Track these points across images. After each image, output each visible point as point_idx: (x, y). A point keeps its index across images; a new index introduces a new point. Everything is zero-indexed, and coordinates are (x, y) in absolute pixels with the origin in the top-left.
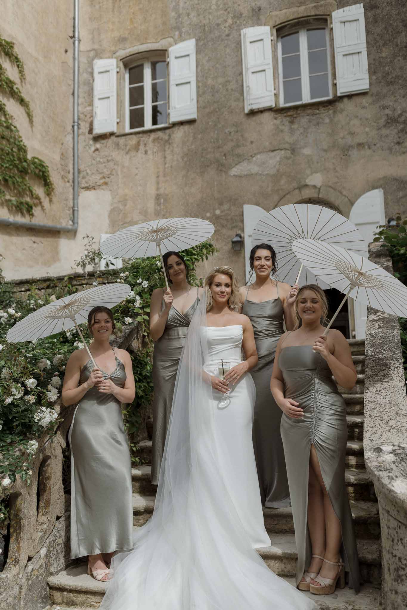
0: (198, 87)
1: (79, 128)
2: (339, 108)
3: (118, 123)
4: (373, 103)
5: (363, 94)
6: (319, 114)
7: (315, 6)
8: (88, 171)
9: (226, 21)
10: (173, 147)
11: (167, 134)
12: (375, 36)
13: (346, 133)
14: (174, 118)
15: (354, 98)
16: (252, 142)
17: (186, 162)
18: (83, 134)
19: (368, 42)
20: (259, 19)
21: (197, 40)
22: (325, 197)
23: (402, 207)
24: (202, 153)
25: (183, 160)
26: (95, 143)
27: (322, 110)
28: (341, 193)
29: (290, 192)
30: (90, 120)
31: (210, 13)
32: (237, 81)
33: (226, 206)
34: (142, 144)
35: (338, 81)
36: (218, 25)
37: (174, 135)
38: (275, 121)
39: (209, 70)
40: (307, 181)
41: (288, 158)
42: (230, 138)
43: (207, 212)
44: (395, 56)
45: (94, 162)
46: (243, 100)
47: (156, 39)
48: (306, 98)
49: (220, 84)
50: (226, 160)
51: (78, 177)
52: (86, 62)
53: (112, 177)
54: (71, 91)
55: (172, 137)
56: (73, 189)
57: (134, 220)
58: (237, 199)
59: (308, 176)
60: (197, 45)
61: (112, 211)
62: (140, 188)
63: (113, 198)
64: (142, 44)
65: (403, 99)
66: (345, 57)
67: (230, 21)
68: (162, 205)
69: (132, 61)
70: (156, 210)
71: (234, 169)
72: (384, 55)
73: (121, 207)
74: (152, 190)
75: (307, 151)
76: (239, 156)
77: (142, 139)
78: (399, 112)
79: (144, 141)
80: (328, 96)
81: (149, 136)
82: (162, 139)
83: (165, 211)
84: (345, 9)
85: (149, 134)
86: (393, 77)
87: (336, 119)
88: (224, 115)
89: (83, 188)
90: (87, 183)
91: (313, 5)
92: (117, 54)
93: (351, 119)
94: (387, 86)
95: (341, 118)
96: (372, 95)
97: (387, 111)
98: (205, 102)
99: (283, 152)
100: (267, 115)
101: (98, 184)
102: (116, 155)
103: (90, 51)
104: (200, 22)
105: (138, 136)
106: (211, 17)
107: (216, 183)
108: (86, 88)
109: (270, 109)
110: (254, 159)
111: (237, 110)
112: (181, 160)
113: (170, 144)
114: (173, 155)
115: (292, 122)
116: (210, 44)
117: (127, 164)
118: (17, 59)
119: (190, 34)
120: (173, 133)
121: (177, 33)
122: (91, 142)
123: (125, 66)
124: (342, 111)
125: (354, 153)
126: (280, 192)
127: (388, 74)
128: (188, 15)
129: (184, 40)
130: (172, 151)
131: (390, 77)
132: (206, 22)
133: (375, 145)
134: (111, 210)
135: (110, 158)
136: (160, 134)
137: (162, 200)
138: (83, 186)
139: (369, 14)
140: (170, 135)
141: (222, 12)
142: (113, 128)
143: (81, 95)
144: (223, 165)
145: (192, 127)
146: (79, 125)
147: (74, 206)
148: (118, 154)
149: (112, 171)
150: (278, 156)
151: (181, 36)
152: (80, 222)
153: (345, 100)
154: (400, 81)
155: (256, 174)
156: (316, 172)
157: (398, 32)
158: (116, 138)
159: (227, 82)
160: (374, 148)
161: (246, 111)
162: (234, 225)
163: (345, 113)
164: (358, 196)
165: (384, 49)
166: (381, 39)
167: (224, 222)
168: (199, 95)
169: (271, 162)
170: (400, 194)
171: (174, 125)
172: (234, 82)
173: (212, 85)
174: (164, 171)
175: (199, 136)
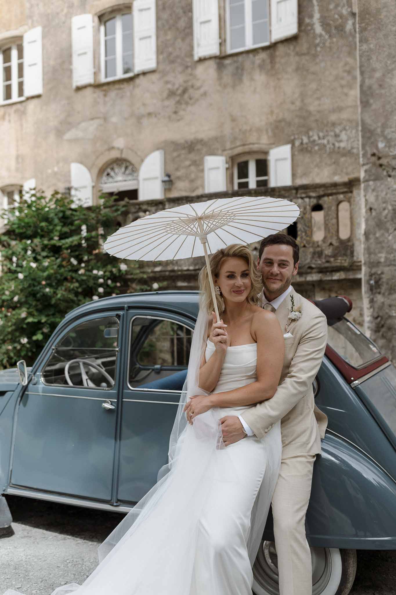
0: (43, 67)
2: (136, 84)
4: (160, 79)
5: (153, 72)
9: (63, 10)
10: (27, 117)
13: (141, 104)
14: (28, 93)
15: (147, 75)
16: (78, 112)
17: (36, 129)
20: (84, 8)
21: (43, 27)
22: (126, 157)
25: (34, 127)
27: (126, 85)
28: (136, 153)
29: (102, 153)
33: (61, 164)
34: (7, 114)
37: (28, 107)
38: (94, 95)
40: (114, 144)
41: (101, 125)
43: (49, 169)
44: (176, 38)
46: (72, 78)
47: (16, 27)
48: (119, 75)
49: (59, 64)
50: (61, 127)
58: (69, 159)
59: (115, 140)
60: (43, 31)
62: (6, 150)
65: (181, 75)
66: (141, 41)
67: (66, 10)
68: (20, 163)
70: (16, 168)
71: (67, 134)
72: (168, 38)
74: (13, 153)
76: (70, 123)
77: (7, 111)
78: (178, 86)
79: (9, 112)
82: (20, 111)
85: (12, 106)
86: (174, 57)
87: (134, 93)
93: (144, 93)
94: (170, 64)
95: (137, 92)
96: (159, 72)
97: (169, 86)
98: (48, 80)
99: (99, 120)
100: (89, 90)
104: (46, 11)
106: (53, 7)
109: (90, 85)
110: (80, 126)
112: (32, 127)
113: (25, 114)
114: (27, 124)
115: (105, 95)
116: (52, 30)
119: (38, 22)
120: (28, 105)
121: (30, 21)
124: (139, 86)
125: (145, 121)
126: (97, 152)
127: (171, 54)
128: (38, 5)
129: (34, 27)
130: (27, 120)
131: (172, 56)
132: (50, 11)
133: (159, 114)
137: (20, 160)
139: (160, 2)
140: (25, 108)
144: (60, 131)
145: (39, 100)
150: (96, 122)
151: (32, 23)
153: (141, 77)
154: (179, 60)
155: (81, 138)
156: (120, 137)
159: (63, 62)
160: (159, 116)
161: (74, 87)
162: (66, 179)
163: (140, 88)
164: (146, 156)
165: (169, 33)
166: (167, 23)
167: (60, 177)
168: (44, 74)
169: (91, 129)
170: (175, 154)
171: (28, 99)
172: (68, 62)
173: (53, 65)
174: (22, 136)
175: (44, 108)
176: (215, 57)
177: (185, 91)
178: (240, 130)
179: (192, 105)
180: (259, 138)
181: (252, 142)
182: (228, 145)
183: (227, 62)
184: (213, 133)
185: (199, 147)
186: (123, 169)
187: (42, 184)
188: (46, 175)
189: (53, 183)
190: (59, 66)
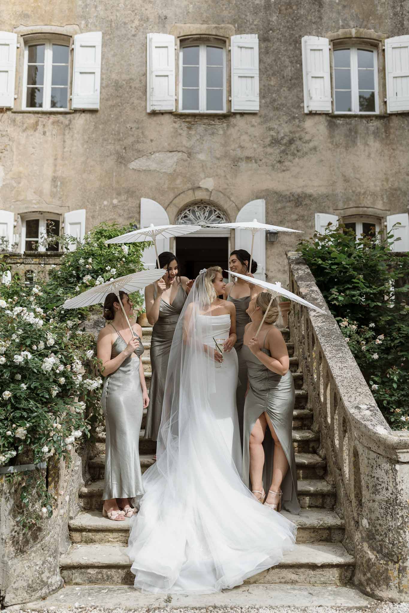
0: (102, 79)
2: (232, 123)
3: (15, 99)
4: (261, 124)
5: (254, 114)
6: (215, 125)
7: (216, 27)
9: (133, 22)
10: (73, 132)
11: (68, 119)
12: (266, 65)
13: (237, 146)
14: (77, 104)
15: (246, 116)
16: (152, 141)
17: (86, 149)
19: (260, 69)
20: (164, 26)
21: (103, 34)
22: (216, 200)
23: (279, 217)
24: (103, 143)
25: (83, 146)
27: (217, 121)
28: (229, 198)
29: (184, 192)
31: (117, 10)
32: (140, 81)
33: (123, 197)
34: (40, 123)
35: (233, 98)
36: (125, 23)
37: (75, 121)
38: (174, 124)
39: (114, 64)
40: (200, 183)
41: (184, 160)
42: (132, 133)
43: (105, 200)
44: (281, 86)
46: (146, 99)
47: (61, 23)
48: (203, 109)
49: (124, 80)
50: (126, 153)
53: (6, 152)
55: (72, 122)
57: (28, 199)
58: (135, 192)
59: (202, 179)
60: (103, 38)
62: (35, 168)
63: (6, 174)
64: (46, 25)
65: (286, 125)
66: (240, 79)
67: (137, 23)
68: (58, 187)
70: (52, 192)
71: (133, 163)
72: (272, 83)
73: (15, 185)
74: (49, 172)
75: (202, 157)
76: (139, 151)
77: (40, 119)
78: (282, 135)
80: (222, 109)
81: (49, 117)
82: (62, 123)
83: (62, 193)
84: (243, 36)
85: (48, 115)
86: (278, 104)
87: (229, 132)
88: (126, 110)
91: (214, 25)
92: (19, 30)
93: (241, 135)
94: (274, 110)
95: (233, 131)
96: (260, 116)
97: (272, 133)
98: (108, 95)
99: (180, 154)
100: (167, 117)
102: (12, 130)
104: (108, 17)
105: (36, 115)
106: (118, 14)
107: (114, 174)
109: (171, 113)
110: (153, 156)
111: (139, 108)
112: (80, 146)
113: (70, 128)
114: (73, 141)
115: (189, 128)
116: (116, 40)
117: (23, 141)
119: (96, 27)
120: (74, 119)
121: (83, 22)
123: (26, 42)
124: (234, 126)
125: (243, 165)
126: (176, 190)
127: (275, 100)
128: (96, 7)
129: (90, 31)
130: (72, 137)
131: (276, 103)
132: (113, 18)
133: (261, 160)
134: (4, 185)
135: (4, 133)
136: (60, 117)
137: (59, 183)
139: (262, 45)
140: (70, 121)
141: (129, 12)
142: (10, 104)
144: (122, 158)
145: (94, 116)
148: (14, 130)
149: (5, 147)
150: (177, 156)
151: (87, 25)
153: (238, 117)
154: (284, 109)
155: (155, 170)
156: (209, 177)
157: (285, 66)
158: (13, 114)
159: (131, 79)
160: (260, 163)
161: (149, 111)
162: (130, 215)
163: (237, 128)
164: (244, 203)
165: (272, 78)
166: (271, 68)
167: (122, 212)
168: (102, 87)
169: (168, 161)
170: (279, 206)
171: (76, 111)
172: (138, 81)
173: (116, 80)
174: (63, 154)
175: (100, 126)
176: (327, 114)
177: (291, 142)
178: (353, 192)
179: (299, 158)
180: (374, 202)
181: (366, 205)
182: (341, 205)
183: (339, 122)
184: (323, 190)
185: (307, 201)
186: (207, 214)
187: (93, 217)
188: (100, 208)
189: (111, 217)
190: (124, 83)
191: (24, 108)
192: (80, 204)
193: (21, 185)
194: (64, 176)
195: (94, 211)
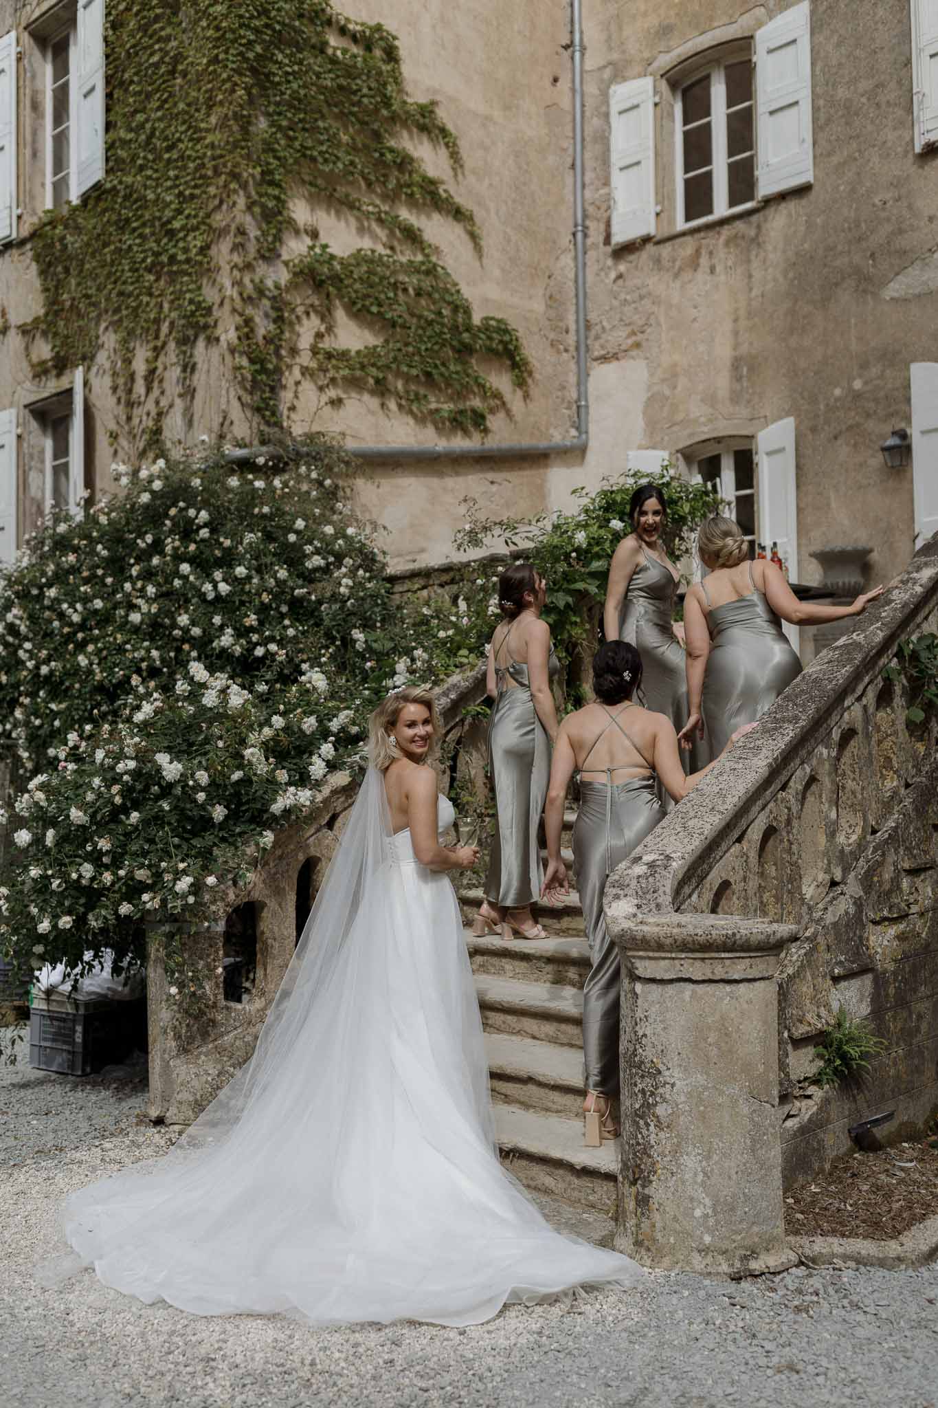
0: (815, 109)
1: (585, 236)
3: (658, 214)
8: (605, 323)
10: (765, 251)
11: (755, 224)
14: (769, 186)
16: (931, 219)
17: (792, 281)
18: (595, 245)
21: (813, 2)
24: (826, 257)
25: (785, 277)
26: (616, 264)
30: (605, 215)
32: (899, 81)
33: (874, 371)
34: (703, 252)
39: (840, 64)
42: (883, 215)
43: (835, 386)
45: (616, 303)
46: (912, 124)
47: (731, 16)
50: (874, 266)
51: (586, 338)
52: (597, 92)
53: (649, 330)
54: (569, 160)
55: (764, 231)
56: (578, 363)
57: (692, 416)
58: (898, 353)
61: (650, 401)
63: (652, 375)
64: (704, 33)
68: (745, 379)
69: (685, 73)
70: (733, 391)
71: (892, 284)
73: (667, 392)
74: (724, 351)
76: (902, 254)
77: (703, 242)
79: (708, 245)
81: (718, 233)
83: (750, 391)
85: (718, 229)
88: (870, 165)
89: (596, 359)
90: (602, 347)
92: (655, 65)
98: (830, 141)
101: (623, 347)
102: (656, 283)
103: (605, 67)
105: (697, 236)
107: (853, 321)
108: (598, 148)
110: (935, 256)
111: (898, 150)
112: (781, 279)
113: (759, 245)
114: (766, 270)
117: (675, 301)
118: (443, 131)
120: (766, 220)
122: (610, 262)
123: (673, 85)
129: (787, 7)
130: (764, 261)
134: (649, 399)
135: (644, 291)
136: (740, 226)
137: (745, 370)
138: (596, 354)
140: (759, 227)
142: (648, 226)
143: (589, 164)
144: (868, 279)
145: (804, 202)
146: (585, 227)
147: (579, 400)
148: (660, 280)
149: (648, 319)
152: (593, 428)
158: (656, 247)
159: (877, 86)
162: (891, 410)
167: (871, 406)
171: (768, 202)
172: (893, 85)
173: (847, 100)
174: (749, 305)
175: (818, 220)
187: (814, 430)
188: (827, 405)
189: (850, 422)
190: (864, 100)
191: (681, 225)
192: (787, 408)
193: (676, 391)
194: (754, 352)
195: (817, 416)
